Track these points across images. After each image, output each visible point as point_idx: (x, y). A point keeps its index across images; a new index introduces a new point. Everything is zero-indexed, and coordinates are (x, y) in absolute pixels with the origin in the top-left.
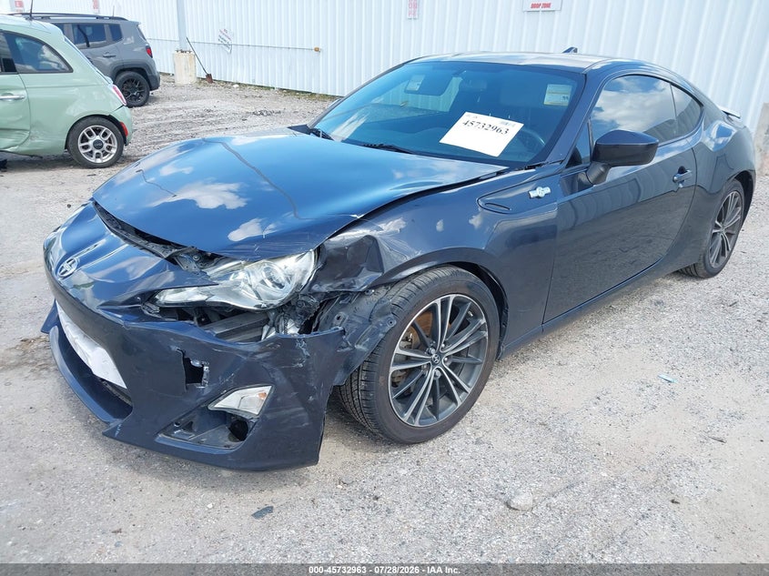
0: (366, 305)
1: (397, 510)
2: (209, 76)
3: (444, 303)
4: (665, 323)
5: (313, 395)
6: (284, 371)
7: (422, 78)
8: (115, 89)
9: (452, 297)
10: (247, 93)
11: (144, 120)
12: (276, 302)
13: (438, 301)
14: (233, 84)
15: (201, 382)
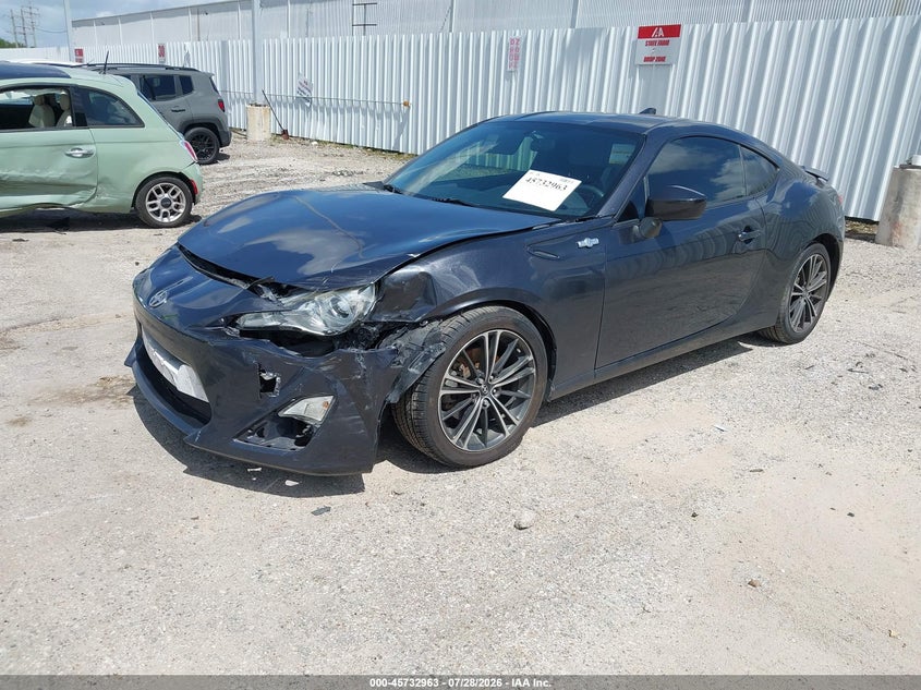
0: (420, 335)
1: (440, 512)
2: (285, 132)
3: (492, 337)
4: (734, 381)
5: (368, 404)
6: (344, 383)
7: (497, 137)
8: (187, 145)
9: (499, 332)
10: (327, 151)
11: (212, 179)
12: (340, 329)
13: (486, 335)
14: (311, 141)
15: (272, 391)
